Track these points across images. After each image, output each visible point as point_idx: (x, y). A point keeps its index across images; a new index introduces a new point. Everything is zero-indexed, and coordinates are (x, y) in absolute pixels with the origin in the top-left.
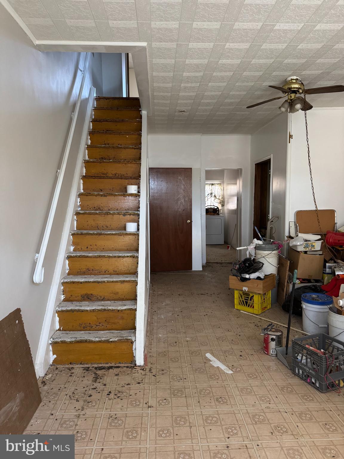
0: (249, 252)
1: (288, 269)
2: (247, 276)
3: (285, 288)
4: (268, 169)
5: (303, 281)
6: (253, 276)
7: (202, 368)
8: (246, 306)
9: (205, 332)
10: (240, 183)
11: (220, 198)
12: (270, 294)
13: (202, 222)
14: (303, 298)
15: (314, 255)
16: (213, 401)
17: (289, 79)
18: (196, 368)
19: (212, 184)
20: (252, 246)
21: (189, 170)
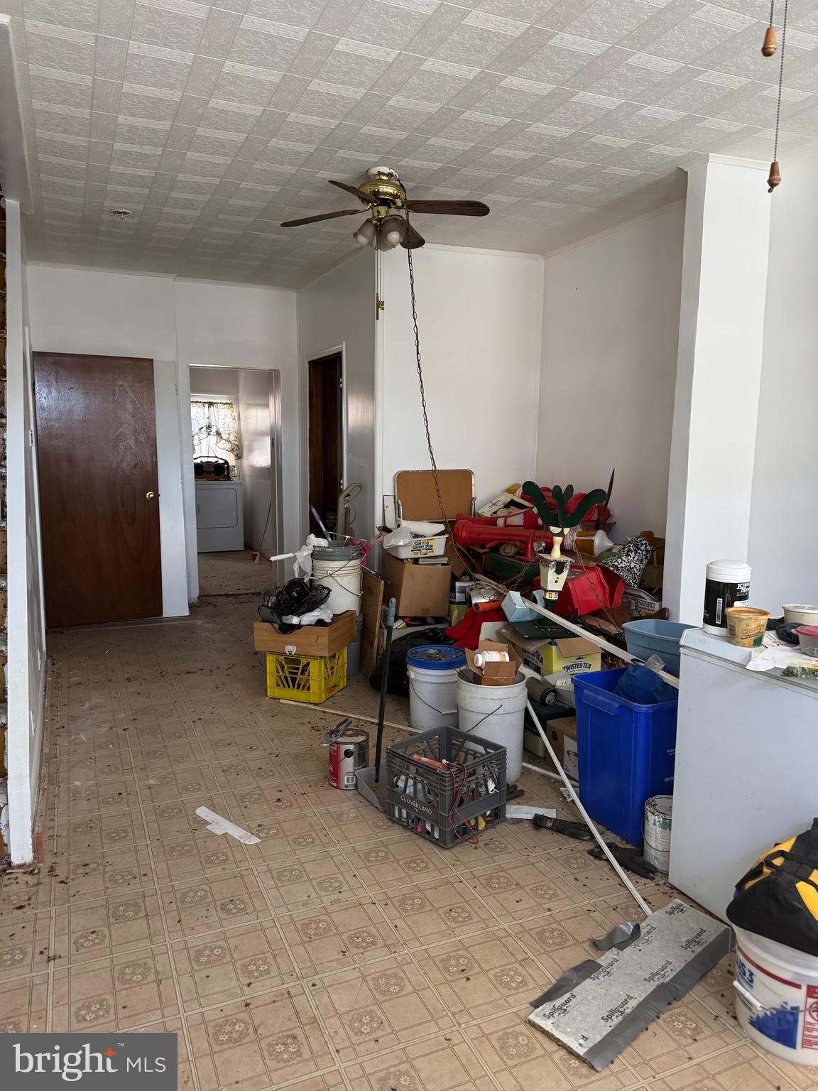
0: (300, 566)
1: (381, 598)
2: (295, 620)
3: (376, 640)
4: (338, 376)
5: (411, 621)
6: (308, 618)
7: (188, 843)
8: (294, 687)
9: (195, 758)
10: (275, 403)
11: (232, 438)
12: (344, 656)
13: (186, 496)
14: (410, 658)
15: (432, 567)
16: (213, 912)
17: (375, 170)
18: (173, 845)
19: (210, 404)
20: (306, 552)
21: (145, 364)
